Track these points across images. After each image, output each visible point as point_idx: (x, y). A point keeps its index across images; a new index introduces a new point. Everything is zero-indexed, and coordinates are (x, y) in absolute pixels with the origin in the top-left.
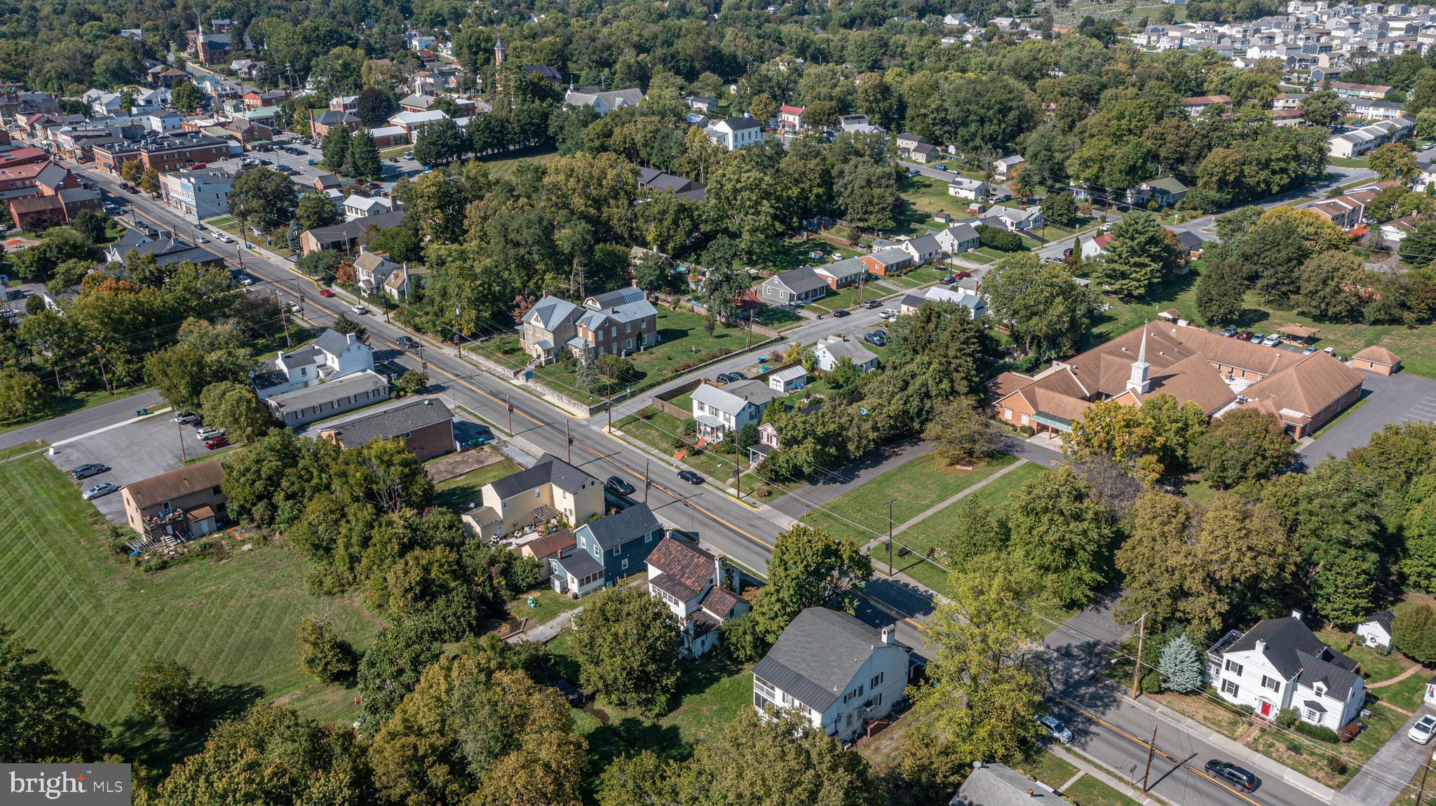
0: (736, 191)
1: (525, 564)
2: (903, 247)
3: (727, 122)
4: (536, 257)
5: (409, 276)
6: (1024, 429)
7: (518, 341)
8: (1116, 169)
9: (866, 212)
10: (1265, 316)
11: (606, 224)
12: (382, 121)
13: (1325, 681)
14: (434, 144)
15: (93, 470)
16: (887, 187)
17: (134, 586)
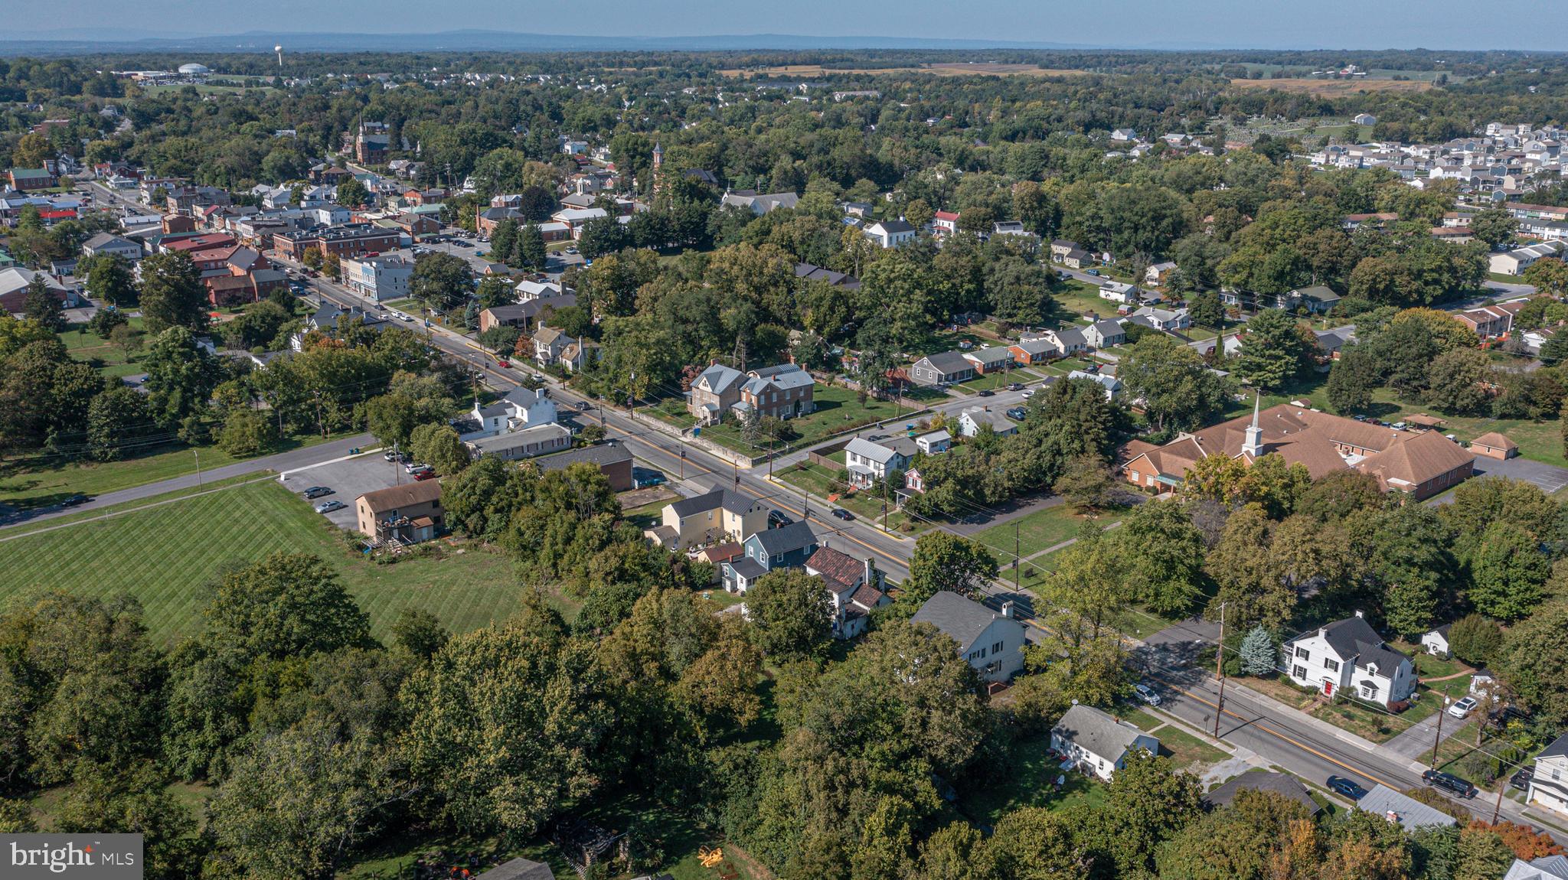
0: (890, 281)
1: (701, 566)
2: (1049, 339)
3: (883, 225)
4: (702, 333)
5: (584, 349)
6: (1148, 489)
7: (685, 407)
8: (1264, 275)
9: (1015, 308)
10: (1397, 409)
11: (766, 309)
12: (546, 218)
13: (1377, 663)
14: (597, 238)
15: (322, 492)
16: (1036, 284)
17: (371, 574)
